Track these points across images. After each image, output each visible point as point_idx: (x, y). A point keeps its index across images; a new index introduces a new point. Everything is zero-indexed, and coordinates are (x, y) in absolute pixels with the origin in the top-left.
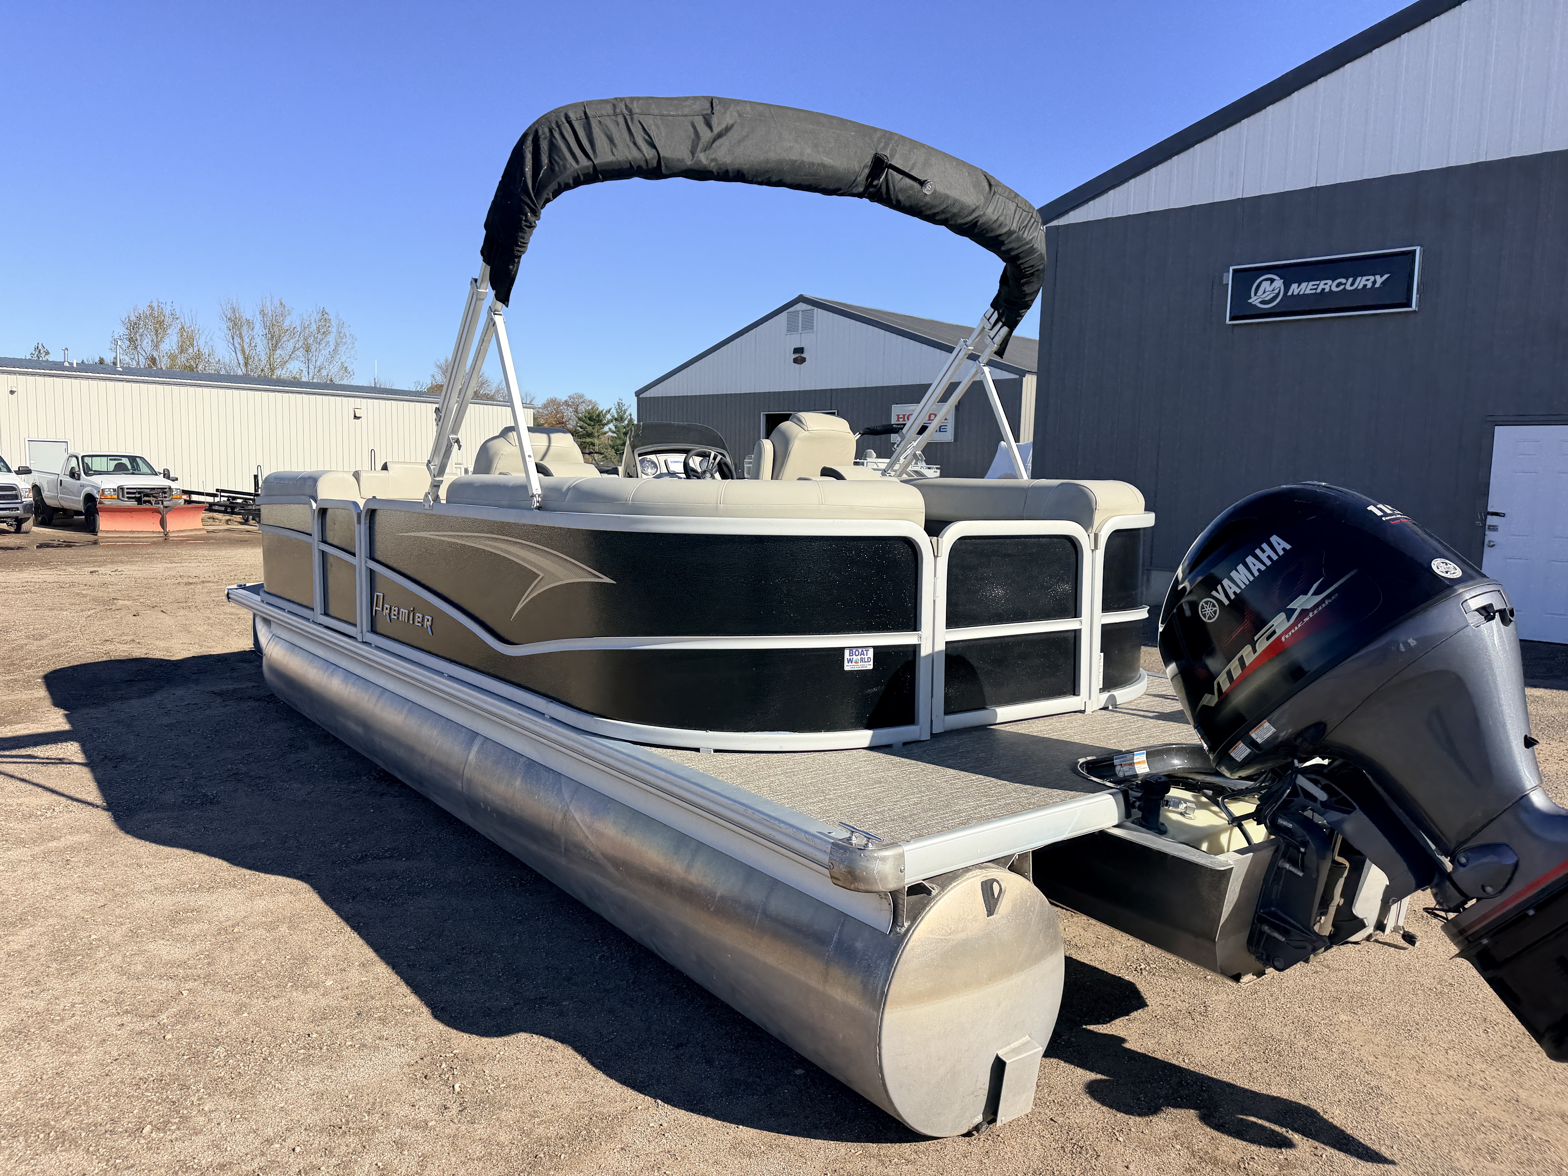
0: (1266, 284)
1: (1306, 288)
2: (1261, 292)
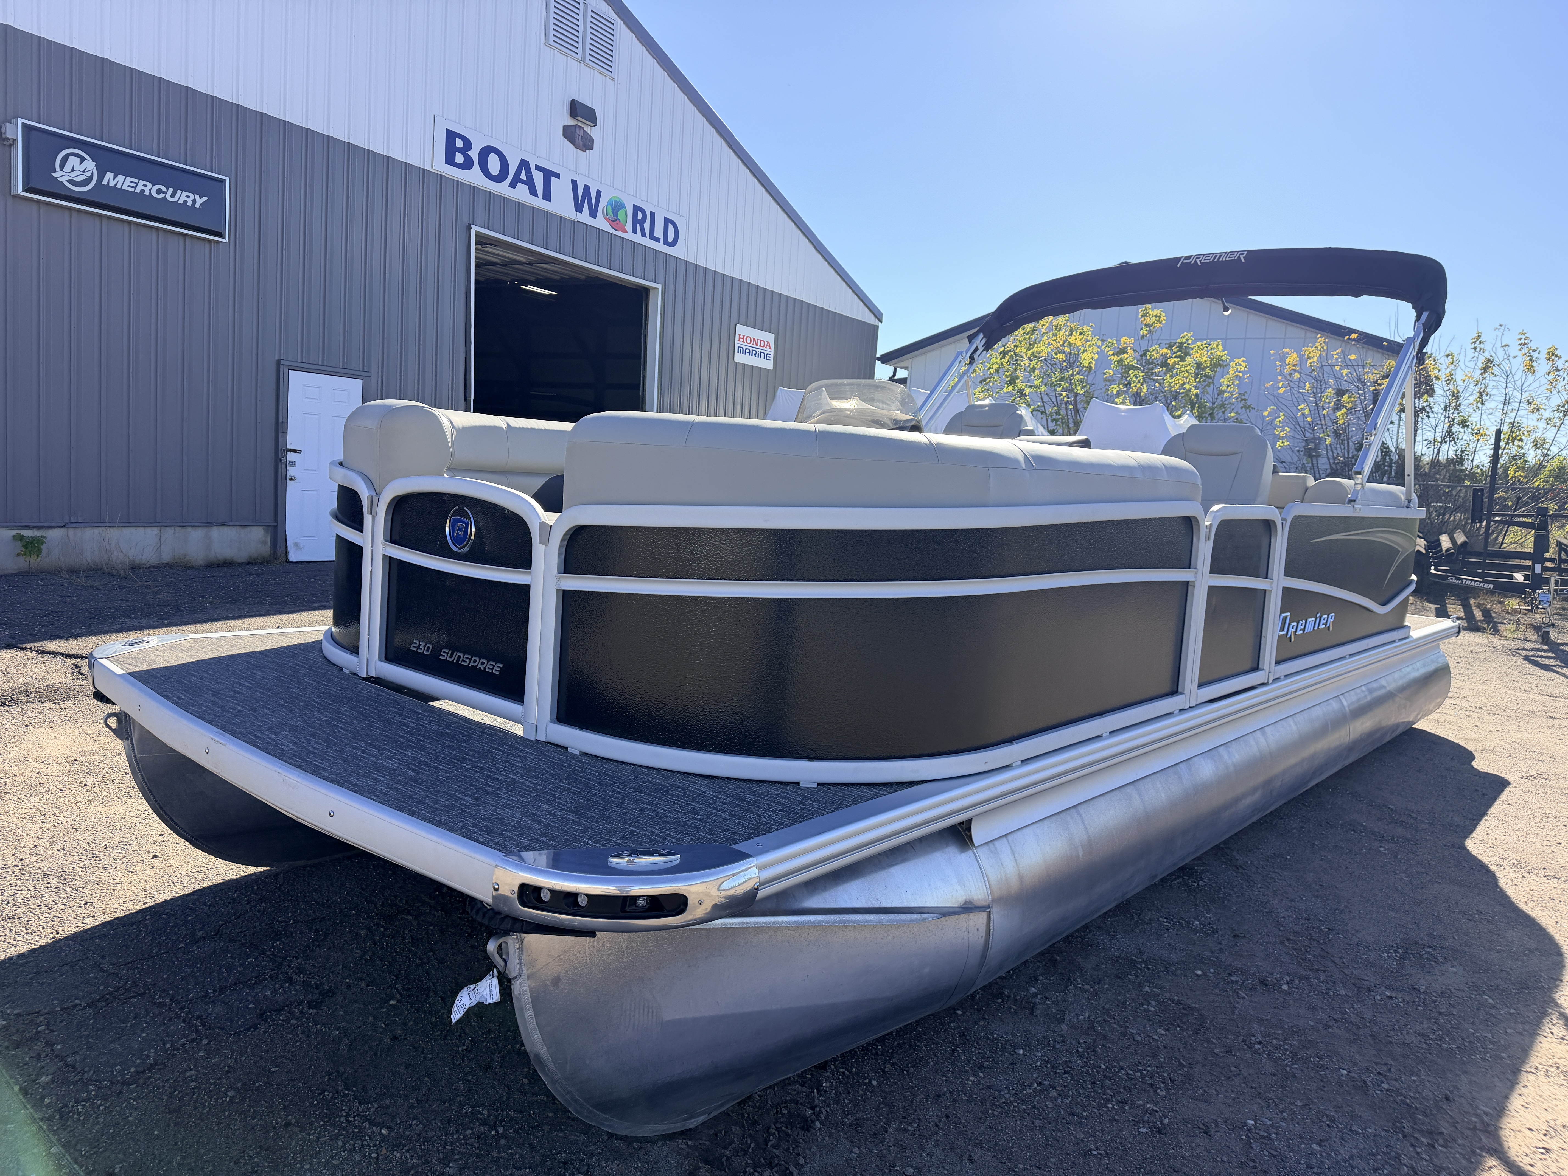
0: (73, 161)
1: (123, 182)
2: (68, 167)
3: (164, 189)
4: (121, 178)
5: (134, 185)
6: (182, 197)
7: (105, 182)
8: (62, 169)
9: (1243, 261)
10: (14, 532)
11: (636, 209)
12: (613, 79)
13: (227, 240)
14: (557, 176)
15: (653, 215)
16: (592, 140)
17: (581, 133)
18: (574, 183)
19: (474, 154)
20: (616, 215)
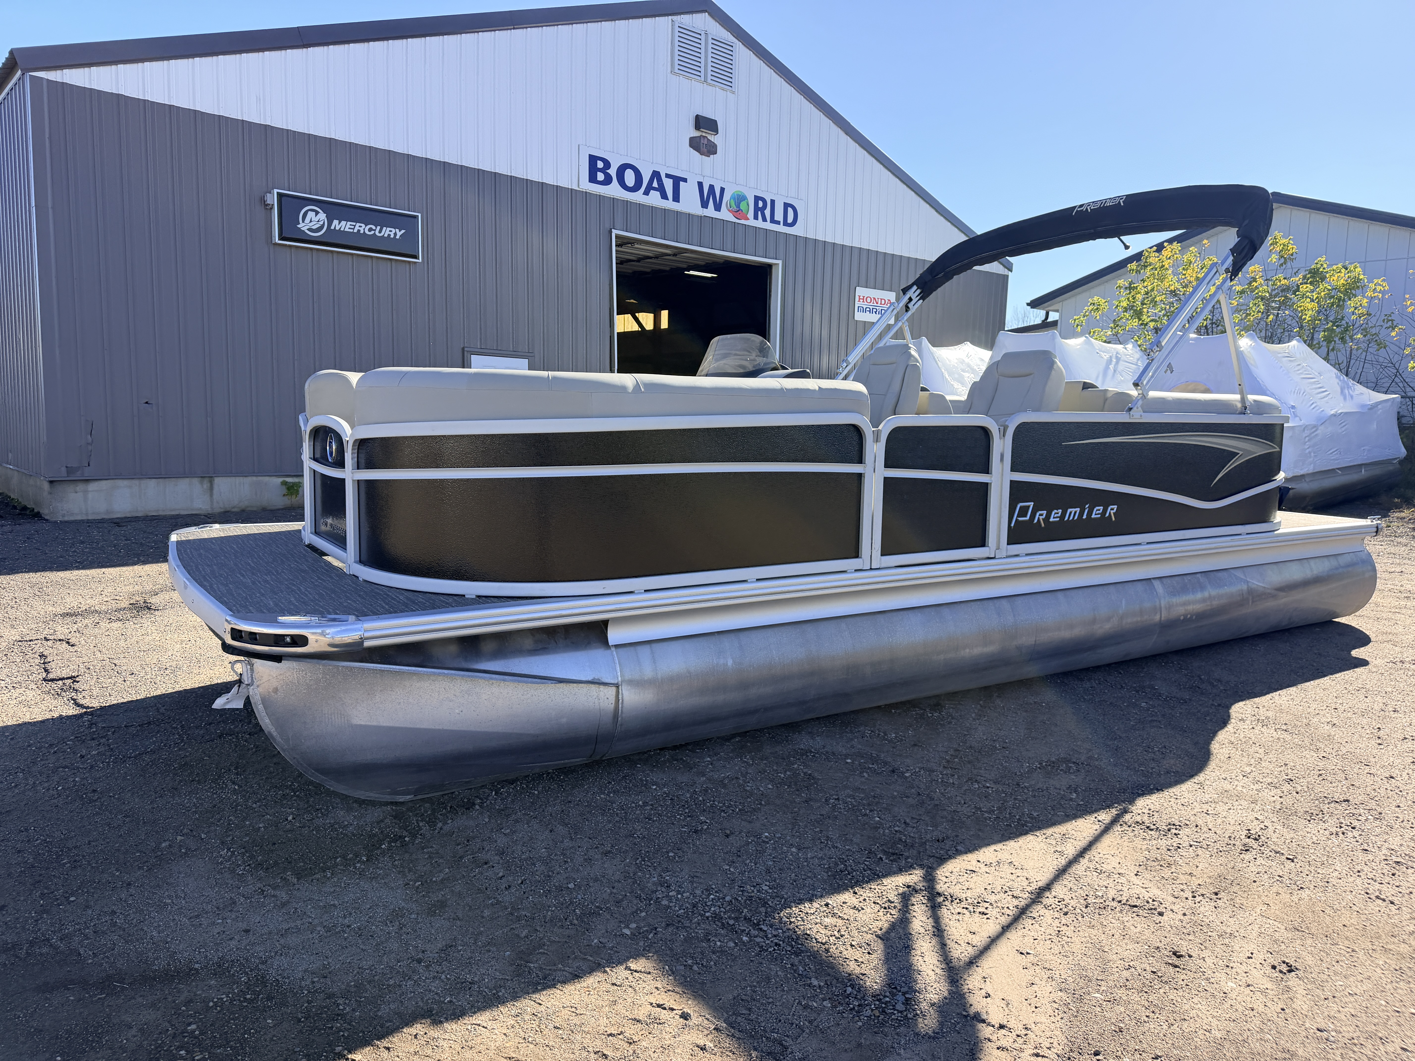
0: (311, 215)
1: (345, 226)
2: (307, 220)
3: (374, 228)
4: (343, 223)
5: (353, 227)
6: (387, 232)
7: (332, 228)
8: (303, 222)
9: (1122, 204)
10: (281, 480)
11: (757, 199)
12: (733, 93)
13: (420, 260)
14: (685, 180)
15: (773, 202)
16: (715, 146)
17: (706, 142)
18: (700, 185)
19: (613, 171)
20: (738, 206)
